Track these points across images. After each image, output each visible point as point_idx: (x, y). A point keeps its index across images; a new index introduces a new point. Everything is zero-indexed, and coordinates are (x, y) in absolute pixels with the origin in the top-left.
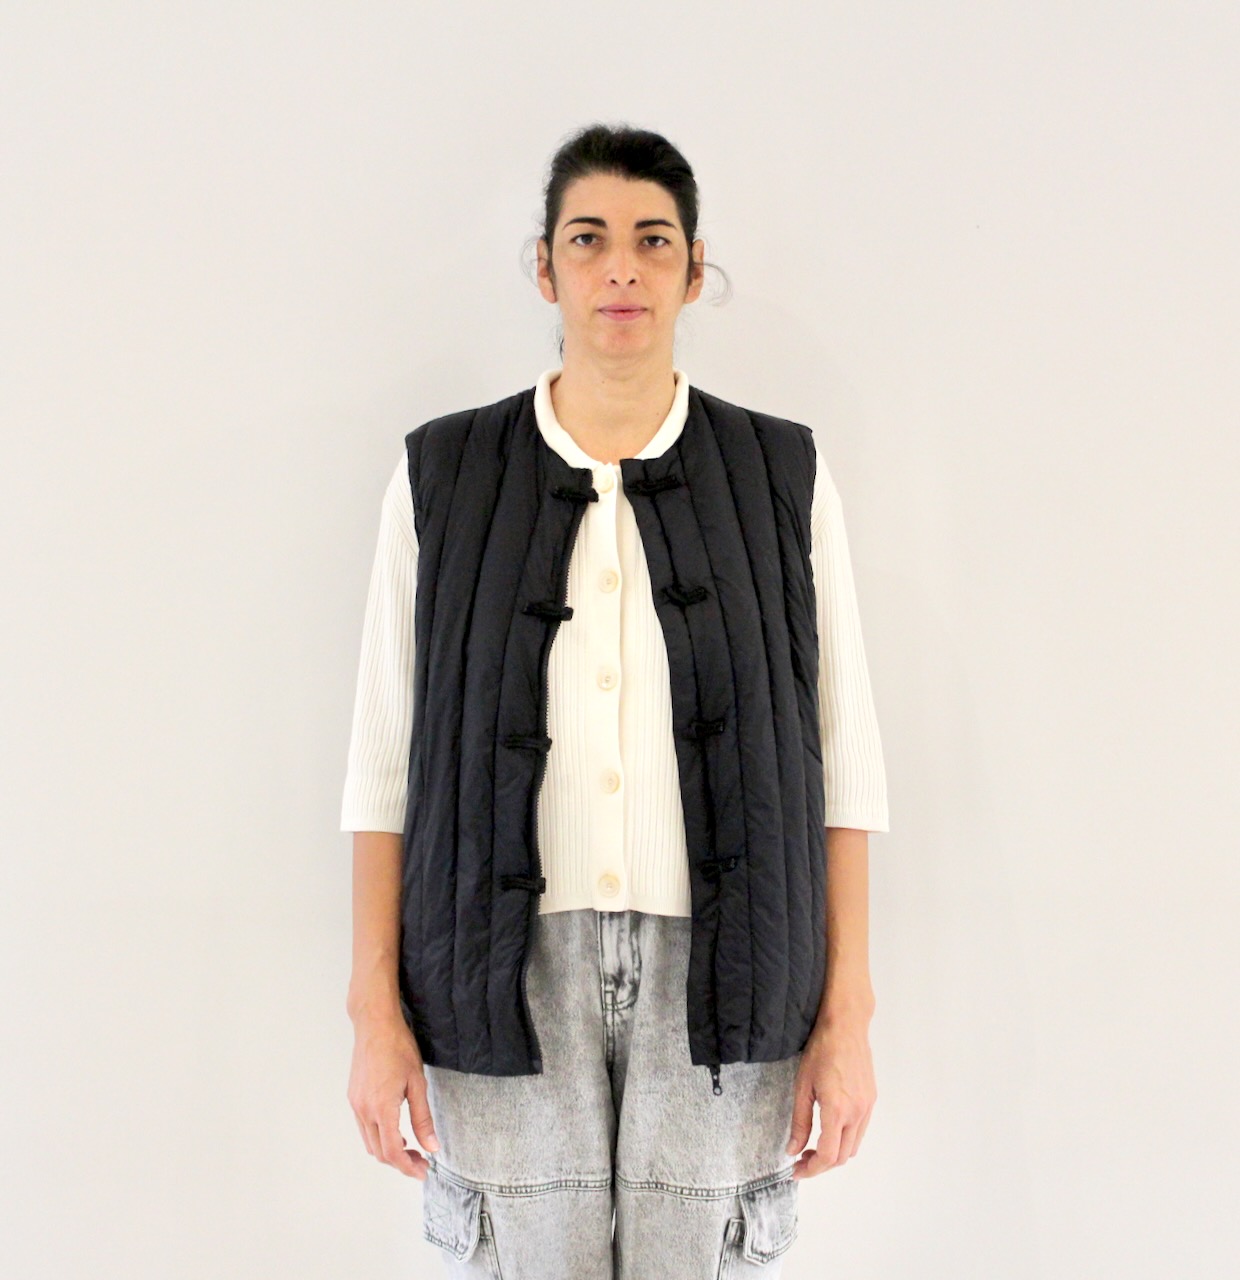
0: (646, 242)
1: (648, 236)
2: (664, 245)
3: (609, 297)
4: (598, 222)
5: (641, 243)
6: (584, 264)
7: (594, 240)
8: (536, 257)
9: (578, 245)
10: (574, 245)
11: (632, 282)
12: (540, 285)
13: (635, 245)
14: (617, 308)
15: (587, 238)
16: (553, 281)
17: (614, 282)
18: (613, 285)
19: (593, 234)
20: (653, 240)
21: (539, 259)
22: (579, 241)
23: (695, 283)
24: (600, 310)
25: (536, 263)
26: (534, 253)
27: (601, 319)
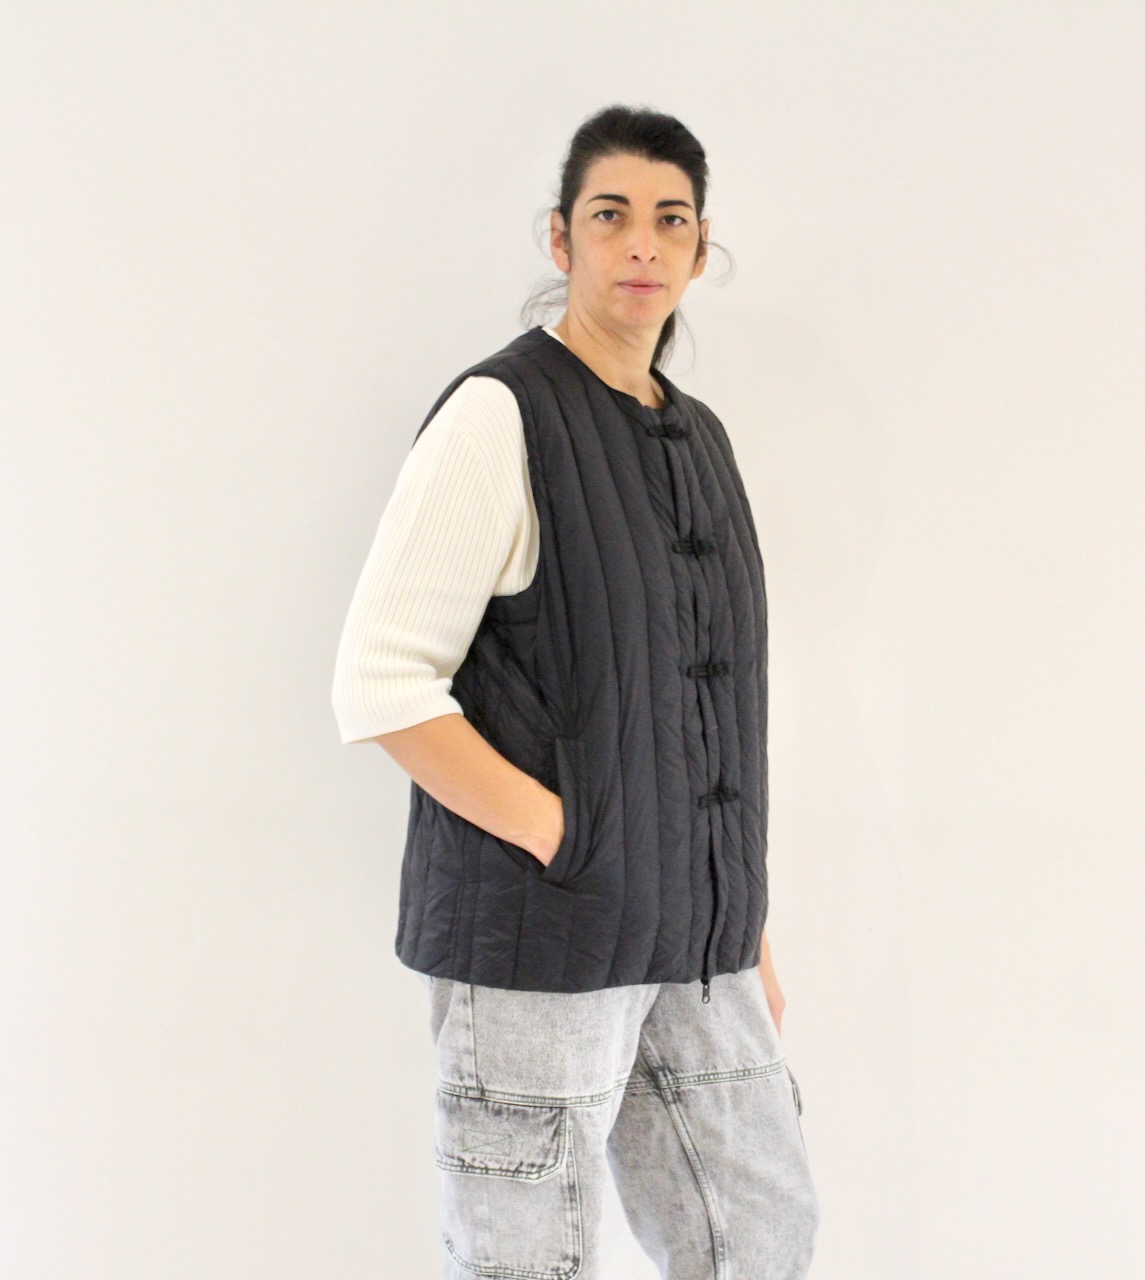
0: (664, 221)
1: (666, 216)
2: (680, 224)
3: (630, 273)
4: (622, 200)
5: (659, 222)
6: (607, 238)
7: (615, 216)
8: (549, 228)
9: (600, 220)
10: (597, 220)
11: (653, 259)
12: (554, 255)
13: (655, 223)
14: (636, 284)
15: (608, 214)
16: (569, 252)
17: (635, 257)
18: (635, 261)
19: (615, 210)
20: (670, 219)
21: (553, 229)
22: (601, 216)
23: (701, 260)
24: (620, 284)
25: (549, 233)
26: (546, 224)
27: (619, 292)
